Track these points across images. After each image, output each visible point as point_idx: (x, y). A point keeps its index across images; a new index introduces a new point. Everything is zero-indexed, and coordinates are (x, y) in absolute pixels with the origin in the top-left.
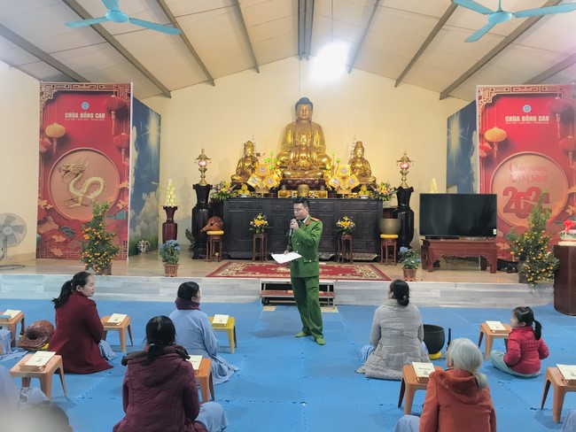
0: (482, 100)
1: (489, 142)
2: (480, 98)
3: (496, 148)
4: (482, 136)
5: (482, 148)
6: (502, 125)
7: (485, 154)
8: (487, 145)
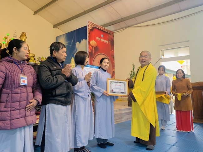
0: (89, 27)
1: (92, 46)
2: (89, 26)
3: (94, 50)
4: (89, 42)
5: (89, 48)
6: (96, 40)
7: (90, 51)
8: (91, 47)
